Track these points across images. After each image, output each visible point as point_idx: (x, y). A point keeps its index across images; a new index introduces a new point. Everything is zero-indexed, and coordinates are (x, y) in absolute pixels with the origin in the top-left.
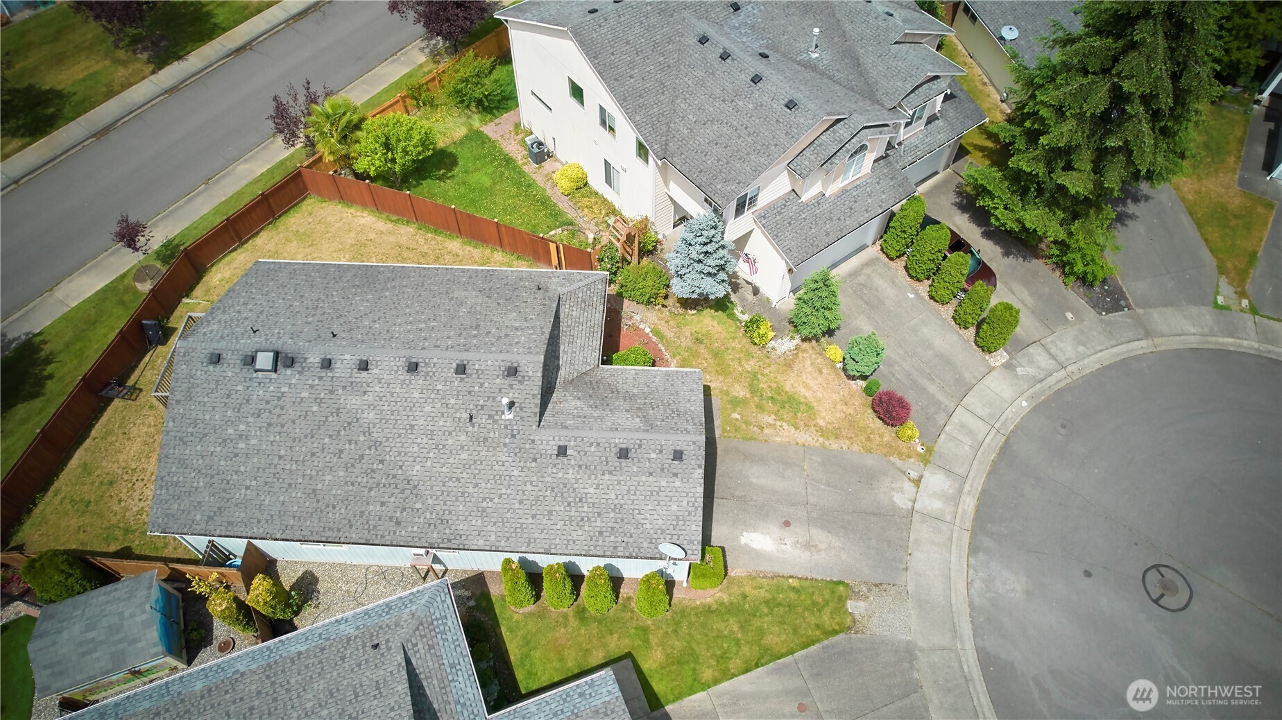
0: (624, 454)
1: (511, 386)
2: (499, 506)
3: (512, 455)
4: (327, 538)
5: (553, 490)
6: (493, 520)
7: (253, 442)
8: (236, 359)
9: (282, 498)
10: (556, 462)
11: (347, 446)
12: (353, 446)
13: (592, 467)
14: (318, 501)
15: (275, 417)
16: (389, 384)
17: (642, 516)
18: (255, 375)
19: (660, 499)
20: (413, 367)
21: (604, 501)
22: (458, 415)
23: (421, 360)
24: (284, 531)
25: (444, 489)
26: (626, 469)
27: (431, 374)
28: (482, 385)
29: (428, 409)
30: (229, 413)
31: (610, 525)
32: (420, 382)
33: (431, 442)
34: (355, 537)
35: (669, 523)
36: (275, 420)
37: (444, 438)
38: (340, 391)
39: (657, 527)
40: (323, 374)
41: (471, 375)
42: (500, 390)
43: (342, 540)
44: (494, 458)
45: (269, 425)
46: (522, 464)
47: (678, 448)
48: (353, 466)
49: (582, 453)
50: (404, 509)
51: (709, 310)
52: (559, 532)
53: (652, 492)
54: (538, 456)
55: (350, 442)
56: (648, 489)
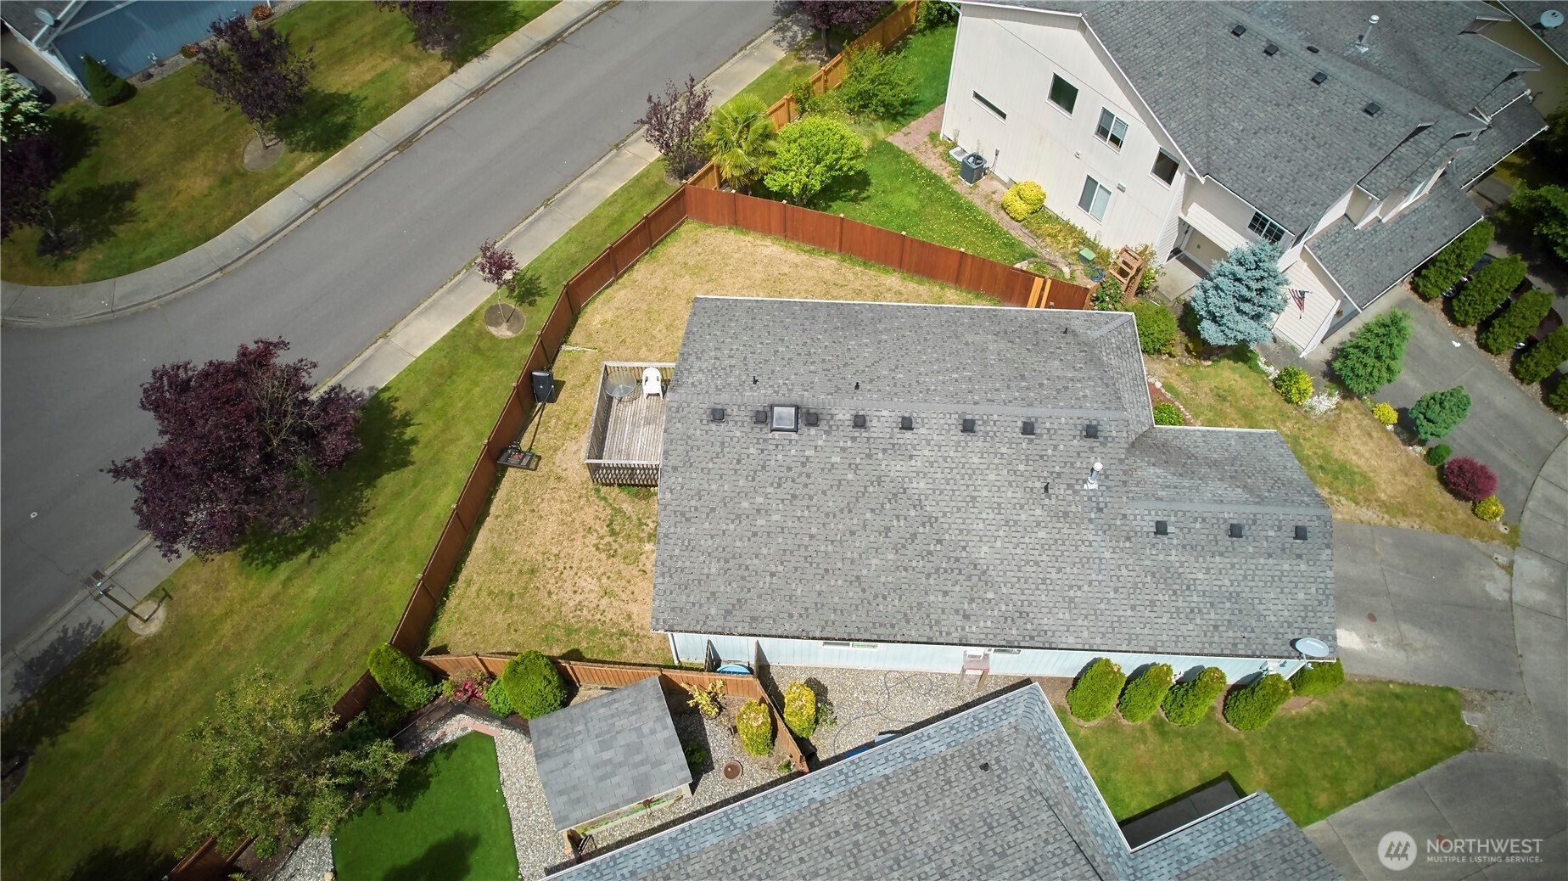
0: (1235, 531)
1: (1091, 449)
2: (1090, 595)
3: (1100, 533)
4: (879, 636)
5: (1153, 575)
6: (1084, 612)
7: (775, 517)
8: (745, 416)
9: (818, 587)
10: (1155, 541)
11: (895, 523)
12: (902, 523)
13: (1199, 548)
14: (864, 591)
15: (801, 486)
16: (940, 447)
17: (1264, 607)
18: (770, 435)
19: (1282, 585)
20: (968, 427)
21: (1216, 588)
22: (1030, 484)
23: (977, 417)
24: (823, 628)
25: (1021, 574)
26: (1240, 549)
27: (991, 434)
28: (1055, 448)
29: (992, 477)
30: (741, 483)
31: (1227, 617)
32: (980, 444)
33: (998, 517)
34: (914, 635)
35: (1296, 614)
36: (801, 491)
37: (1015, 512)
38: (880, 455)
39: (1282, 619)
40: (857, 434)
41: (1041, 435)
42: (1078, 453)
43: (899, 638)
44: (1078, 537)
45: (794, 497)
46: (1113, 544)
47: (1300, 524)
48: (904, 547)
49: (1186, 531)
50: (972, 600)
51: (1226, 361)
52: (1165, 626)
53: (1273, 577)
54: (1132, 534)
55: (898, 517)
56: (1268, 573)
